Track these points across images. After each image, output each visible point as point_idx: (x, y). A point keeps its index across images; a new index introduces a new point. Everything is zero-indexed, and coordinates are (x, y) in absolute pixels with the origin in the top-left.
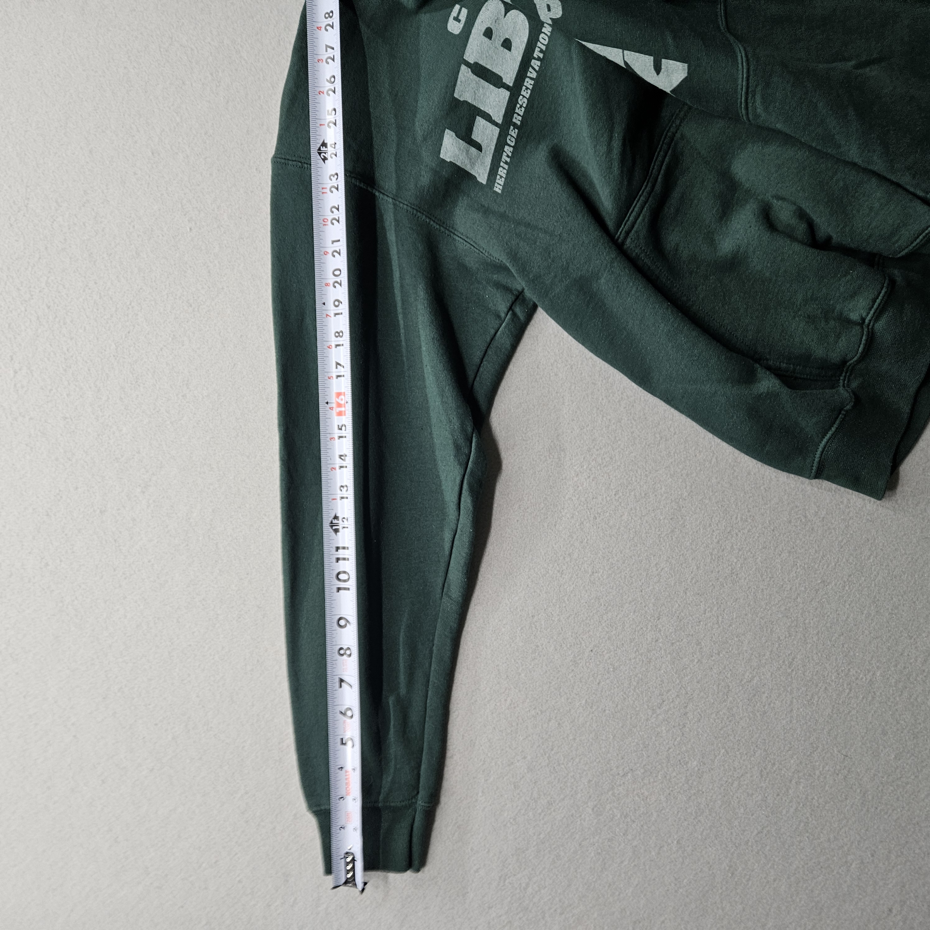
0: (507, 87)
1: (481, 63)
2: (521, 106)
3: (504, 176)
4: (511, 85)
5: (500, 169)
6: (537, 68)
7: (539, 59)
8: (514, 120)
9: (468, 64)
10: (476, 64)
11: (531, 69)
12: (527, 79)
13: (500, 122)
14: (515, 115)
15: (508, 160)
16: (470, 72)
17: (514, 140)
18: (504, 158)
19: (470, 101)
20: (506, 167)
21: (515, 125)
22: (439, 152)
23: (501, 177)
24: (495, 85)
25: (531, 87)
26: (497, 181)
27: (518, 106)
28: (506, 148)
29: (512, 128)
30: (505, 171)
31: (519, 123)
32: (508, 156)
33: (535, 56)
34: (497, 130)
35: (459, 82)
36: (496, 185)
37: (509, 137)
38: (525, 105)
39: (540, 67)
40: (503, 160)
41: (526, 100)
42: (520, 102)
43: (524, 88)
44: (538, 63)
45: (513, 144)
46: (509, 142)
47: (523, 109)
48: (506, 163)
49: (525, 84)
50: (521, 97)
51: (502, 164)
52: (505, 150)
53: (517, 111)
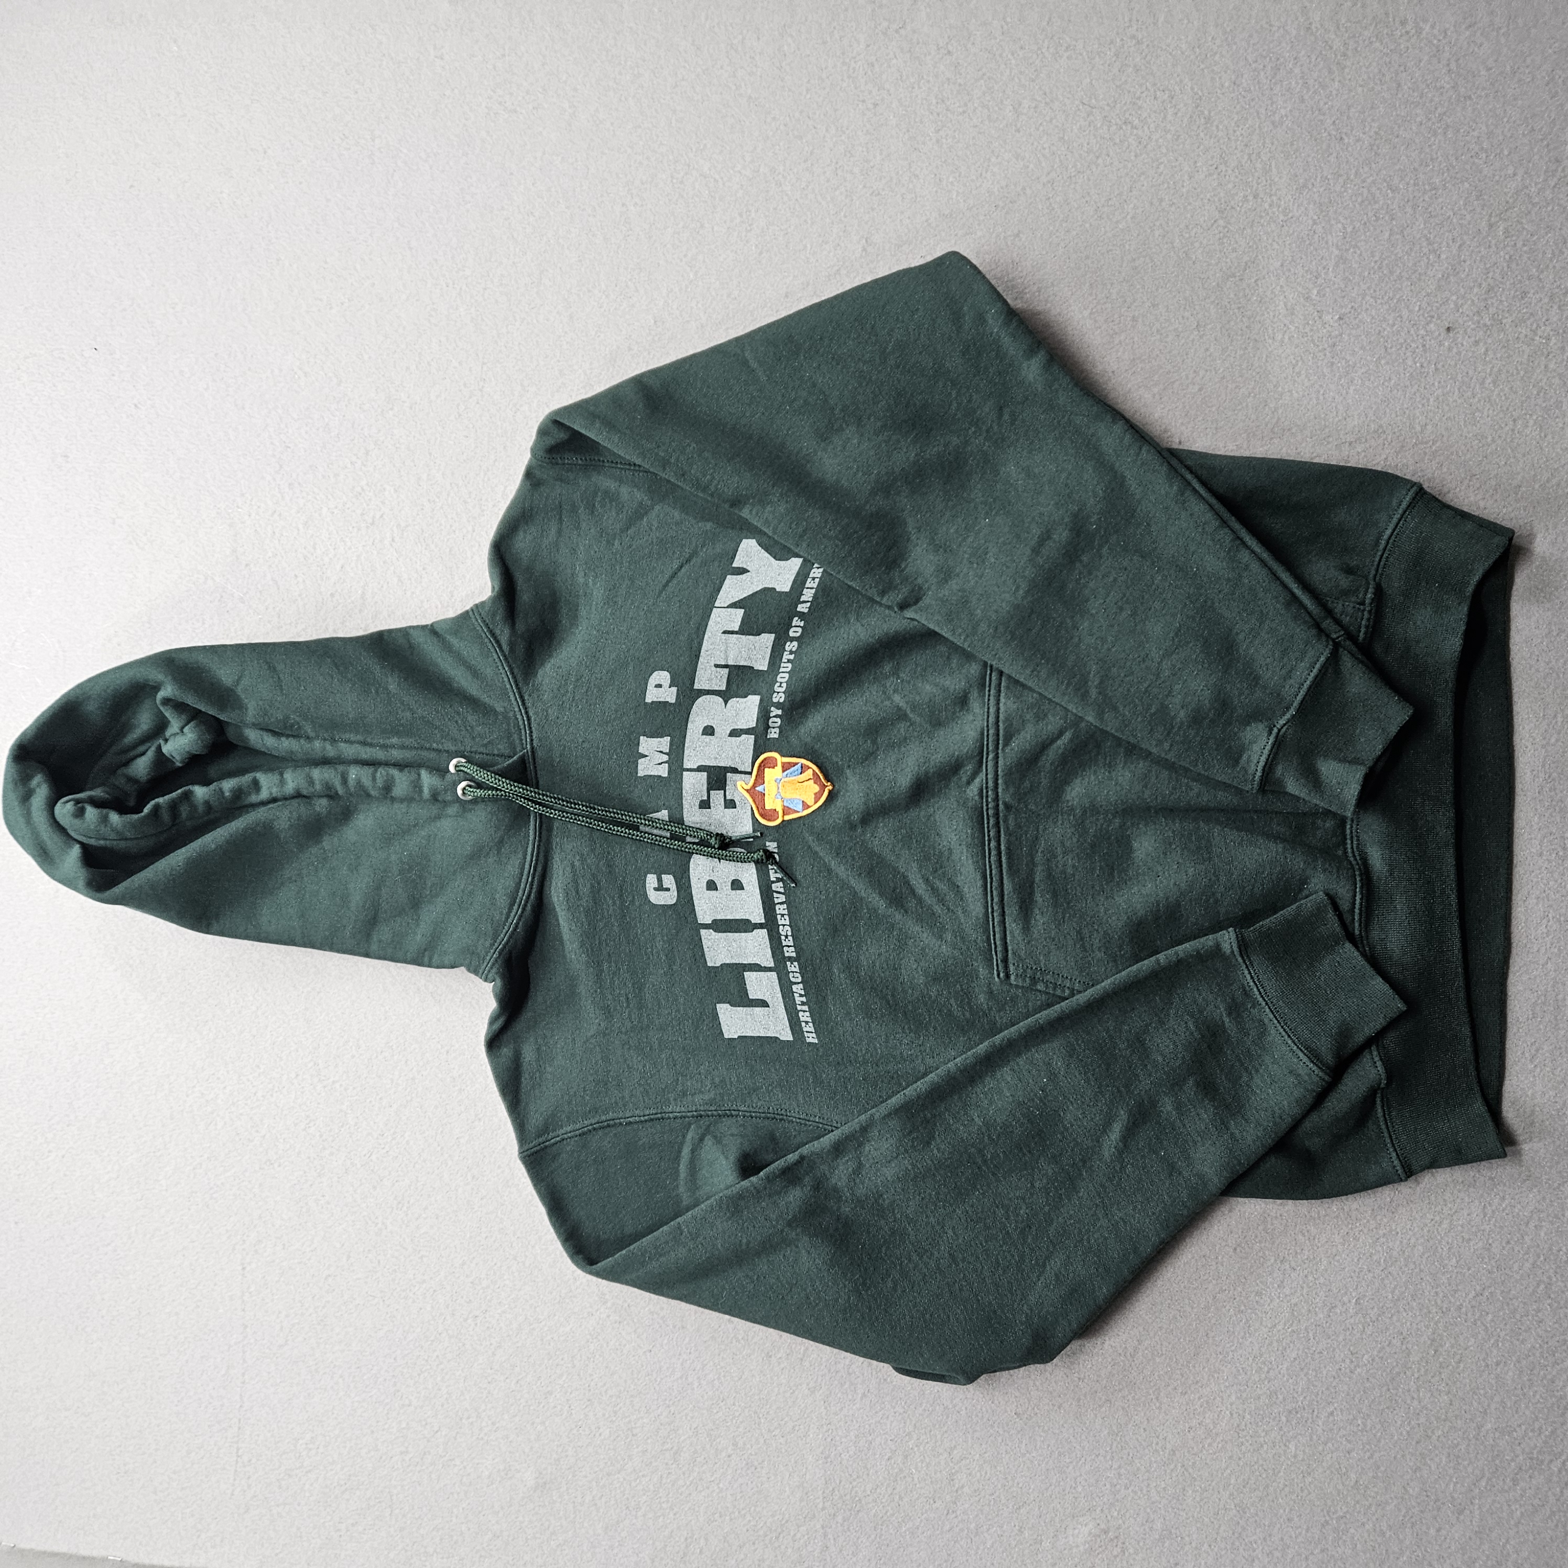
0: (761, 926)
1: (719, 917)
2: (786, 937)
3: (809, 1019)
4: (763, 921)
5: (801, 1014)
6: (782, 890)
7: (778, 880)
8: (787, 955)
9: (706, 926)
10: (715, 921)
11: (775, 895)
12: (777, 907)
13: (772, 965)
14: (785, 949)
15: (804, 999)
16: (713, 933)
17: (798, 975)
18: (798, 1000)
19: (728, 962)
20: (806, 1008)
21: (790, 958)
22: (721, 1033)
23: (807, 1023)
24: (745, 931)
25: (786, 912)
26: (805, 1029)
27: (783, 938)
28: (794, 988)
29: (788, 963)
30: (808, 1014)
31: (794, 955)
32: (801, 995)
33: (773, 879)
34: (774, 975)
35: (706, 950)
36: (806, 1034)
37: (791, 975)
38: (789, 933)
39: (784, 887)
40: (798, 1002)
41: (789, 928)
42: (783, 933)
43: (779, 917)
44: (781, 884)
45: (800, 980)
46: (793, 980)
47: (790, 938)
48: (803, 1004)
49: (778, 912)
50: (781, 927)
51: (799, 1008)
52: (794, 990)
53: (784, 943)
